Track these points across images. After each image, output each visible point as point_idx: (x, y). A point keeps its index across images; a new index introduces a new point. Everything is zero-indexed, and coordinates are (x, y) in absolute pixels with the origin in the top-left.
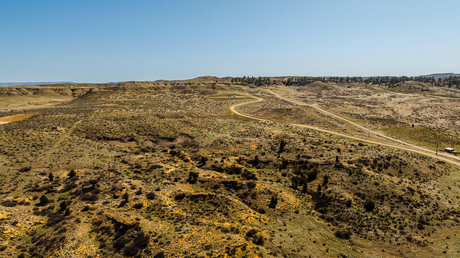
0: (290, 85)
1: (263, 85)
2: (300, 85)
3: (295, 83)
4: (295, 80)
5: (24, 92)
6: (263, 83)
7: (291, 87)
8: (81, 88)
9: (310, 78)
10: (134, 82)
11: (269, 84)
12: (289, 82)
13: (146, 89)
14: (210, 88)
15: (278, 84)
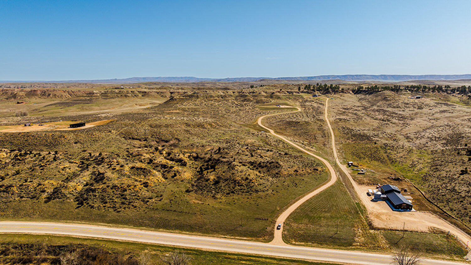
0: (359, 94)
1: (330, 93)
2: (367, 94)
5: (136, 94)
6: (331, 91)
8: (178, 91)
11: (335, 92)
12: (358, 91)
13: (214, 97)
14: (268, 97)
15: (345, 93)
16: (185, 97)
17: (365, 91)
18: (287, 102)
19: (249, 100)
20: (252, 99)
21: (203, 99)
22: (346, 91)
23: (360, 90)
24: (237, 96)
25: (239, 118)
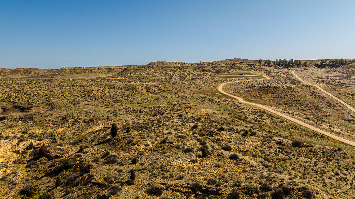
0: (322, 67)
1: (292, 67)
2: (333, 67)
3: (329, 65)
4: (330, 62)
5: (102, 70)
6: (293, 65)
7: (322, 69)
9: (346, 61)
10: (162, 62)
11: (298, 66)
12: (322, 65)
13: (171, 68)
14: (229, 68)
15: (308, 66)
16: (139, 68)
17: (328, 65)
18: (250, 72)
19: (208, 71)
20: (211, 70)
21: (158, 70)
22: (308, 65)
23: (324, 64)
24: (196, 68)
25: (194, 85)
